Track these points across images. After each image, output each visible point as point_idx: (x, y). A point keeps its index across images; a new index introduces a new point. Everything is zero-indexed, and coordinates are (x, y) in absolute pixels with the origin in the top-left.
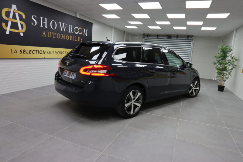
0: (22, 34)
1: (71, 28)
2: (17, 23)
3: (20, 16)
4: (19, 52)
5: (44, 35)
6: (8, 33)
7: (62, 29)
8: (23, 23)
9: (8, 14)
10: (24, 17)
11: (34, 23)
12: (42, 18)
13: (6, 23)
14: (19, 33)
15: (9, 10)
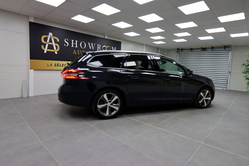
0: (56, 53)
1: (99, 47)
2: (52, 45)
3: (55, 40)
4: (53, 65)
5: (75, 53)
6: (45, 52)
7: (90, 48)
8: (57, 45)
9: (46, 39)
10: (58, 40)
11: (66, 44)
12: (73, 41)
13: (45, 45)
14: (54, 52)
15: (47, 36)
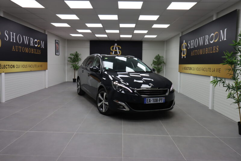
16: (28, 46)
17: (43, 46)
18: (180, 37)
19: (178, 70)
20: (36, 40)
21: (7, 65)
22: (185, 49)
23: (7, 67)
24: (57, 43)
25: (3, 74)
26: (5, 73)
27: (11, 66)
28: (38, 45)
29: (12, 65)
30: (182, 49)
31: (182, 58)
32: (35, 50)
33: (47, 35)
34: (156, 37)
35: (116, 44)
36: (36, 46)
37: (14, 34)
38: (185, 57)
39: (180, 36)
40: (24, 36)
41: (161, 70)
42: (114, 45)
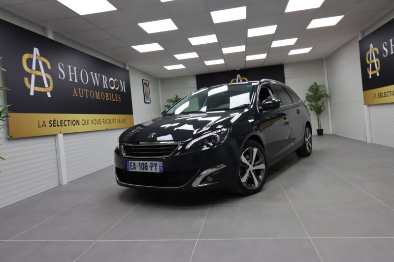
16: (100, 88)
17: (123, 89)
18: (359, 42)
19: (363, 102)
20: (111, 79)
21: (66, 121)
22: (375, 60)
23: (66, 123)
24: (146, 84)
25: (60, 136)
26: (64, 134)
27: (74, 122)
28: (116, 87)
29: (74, 120)
30: (368, 62)
31: (370, 77)
32: (111, 95)
33: (128, 71)
34: (310, 52)
35: (239, 76)
36: (113, 88)
37: (75, 68)
38: (378, 75)
39: (360, 39)
40: (92, 73)
41: (323, 108)
42: (236, 77)
